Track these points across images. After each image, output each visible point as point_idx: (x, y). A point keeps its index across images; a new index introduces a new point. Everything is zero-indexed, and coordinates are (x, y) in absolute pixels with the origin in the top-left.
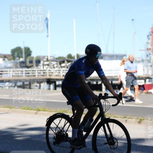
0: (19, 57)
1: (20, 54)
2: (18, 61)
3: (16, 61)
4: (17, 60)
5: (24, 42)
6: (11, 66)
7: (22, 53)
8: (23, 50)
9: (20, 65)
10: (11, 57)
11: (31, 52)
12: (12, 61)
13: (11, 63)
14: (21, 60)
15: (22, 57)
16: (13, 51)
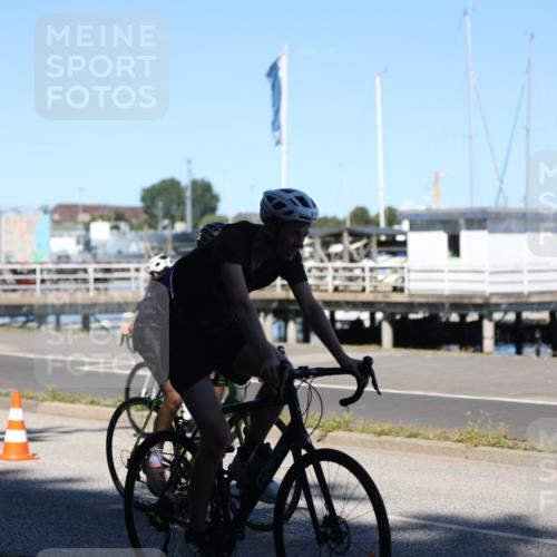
0: (173, 220)
1: (175, 206)
2: (168, 233)
3: (160, 231)
4: (165, 228)
5: (189, 162)
6: (143, 251)
7: (181, 203)
8: (188, 193)
9: (175, 249)
10: (144, 217)
11: (216, 198)
12: (147, 232)
13: (141, 239)
14: (180, 227)
15: (183, 219)
16: (151, 195)
